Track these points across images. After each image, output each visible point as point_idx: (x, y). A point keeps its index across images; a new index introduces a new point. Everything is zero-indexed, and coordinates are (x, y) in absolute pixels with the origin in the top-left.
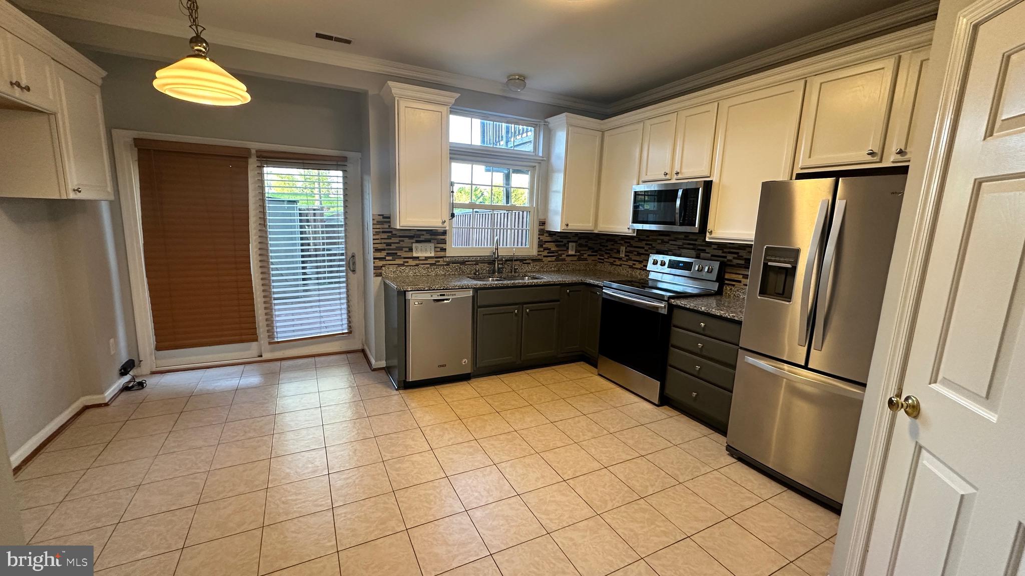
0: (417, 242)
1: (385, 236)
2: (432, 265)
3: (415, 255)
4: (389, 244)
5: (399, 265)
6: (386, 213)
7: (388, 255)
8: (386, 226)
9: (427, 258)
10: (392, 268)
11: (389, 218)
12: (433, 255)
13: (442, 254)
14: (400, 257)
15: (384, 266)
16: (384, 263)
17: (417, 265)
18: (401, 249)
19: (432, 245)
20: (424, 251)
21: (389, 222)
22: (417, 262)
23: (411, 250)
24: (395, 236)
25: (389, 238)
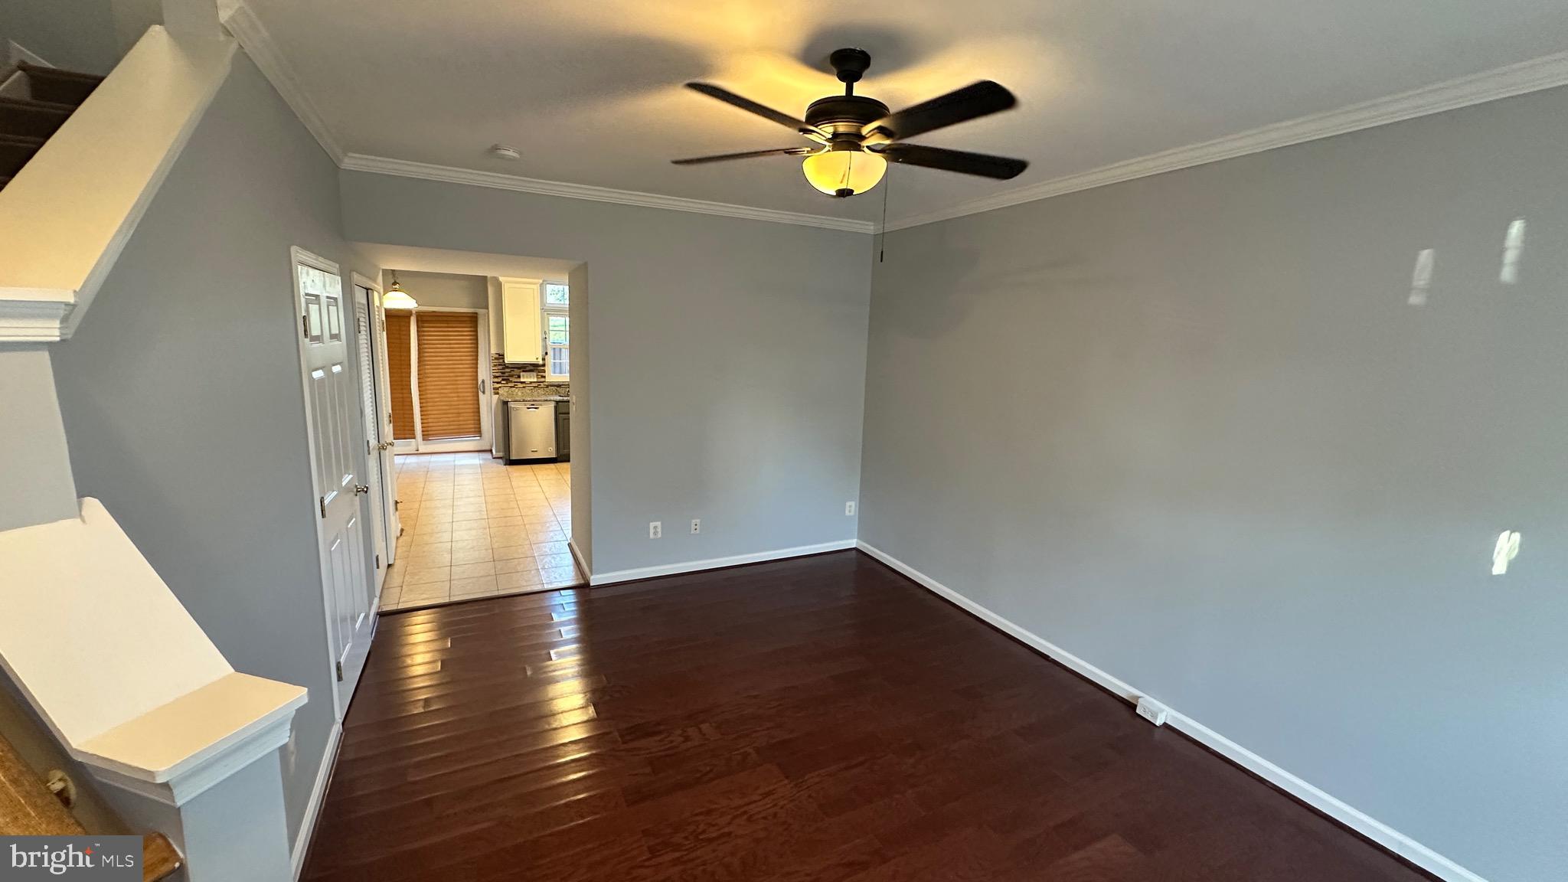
0: (524, 371)
1: (501, 367)
2: (535, 387)
3: (522, 380)
4: (502, 373)
5: (511, 387)
6: (501, 353)
7: (503, 380)
8: (501, 361)
9: (531, 383)
10: (506, 389)
11: (503, 355)
12: (535, 380)
13: (543, 380)
14: (511, 382)
16: (500, 385)
18: (512, 376)
19: (535, 374)
20: (529, 378)
21: (503, 358)
22: (524, 385)
23: (519, 377)
24: (508, 367)
25: (503, 369)
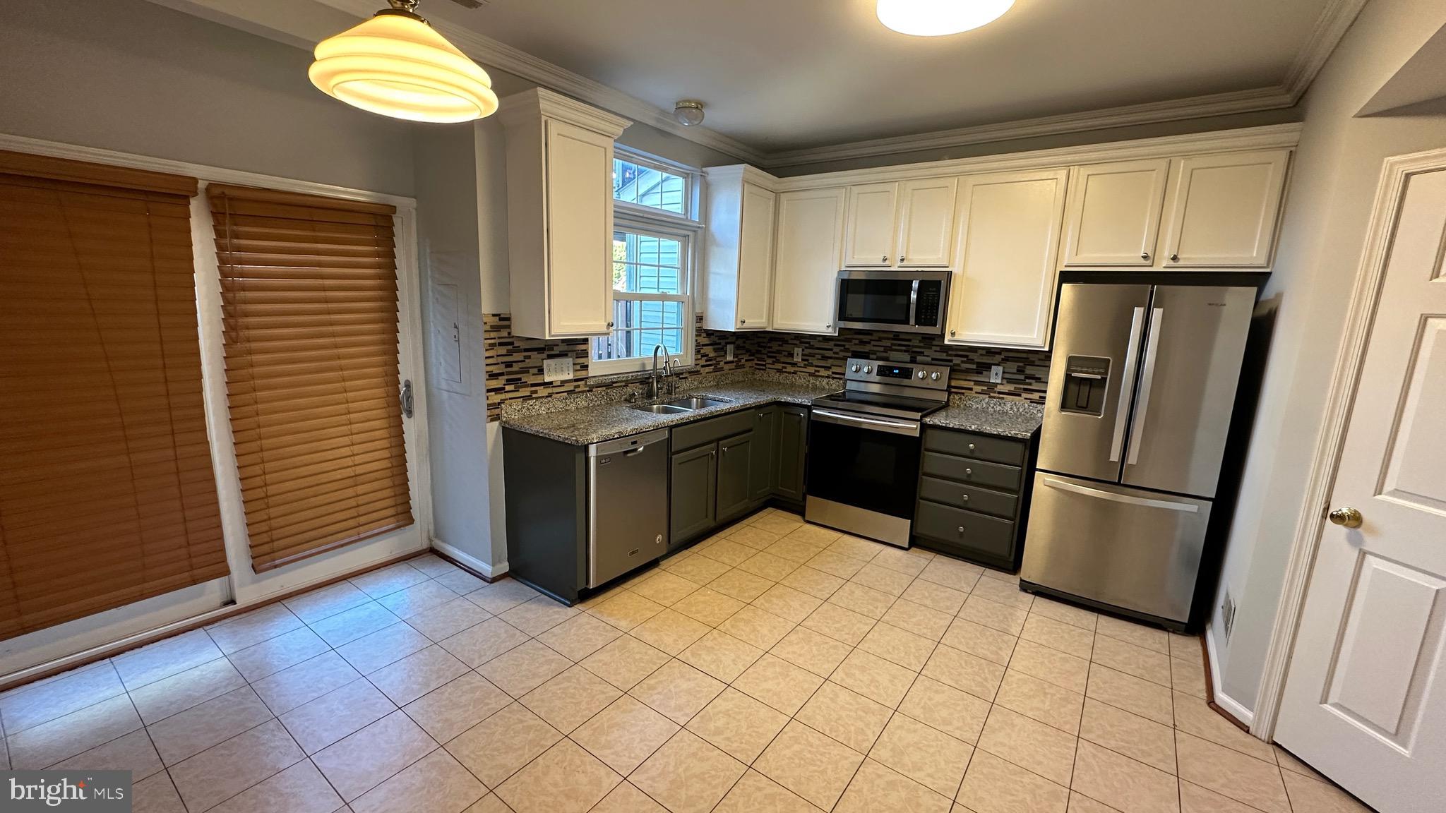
0: (550, 357)
1: (503, 350)
2: (569, 392)
3: (547, 379)
4: (509, 365)
5: (525, 398)
6: (503, 311)
7: (509, 382)
8: (504, 333)
9: (563, 383)
10: (517, 405)
11: (508, 319)
12: (571, 377)
13: (582, 374)
14: (525, 385)
15: (503, 401)
16: (503, 396)
17: (550, 396)
18: (525, 371)
19: (569, 361)
20: (560, 372)
21: (509, 327)
22: (550, 390)
23: (541, 371)
24: (518, 350)
25: (509, 353)
